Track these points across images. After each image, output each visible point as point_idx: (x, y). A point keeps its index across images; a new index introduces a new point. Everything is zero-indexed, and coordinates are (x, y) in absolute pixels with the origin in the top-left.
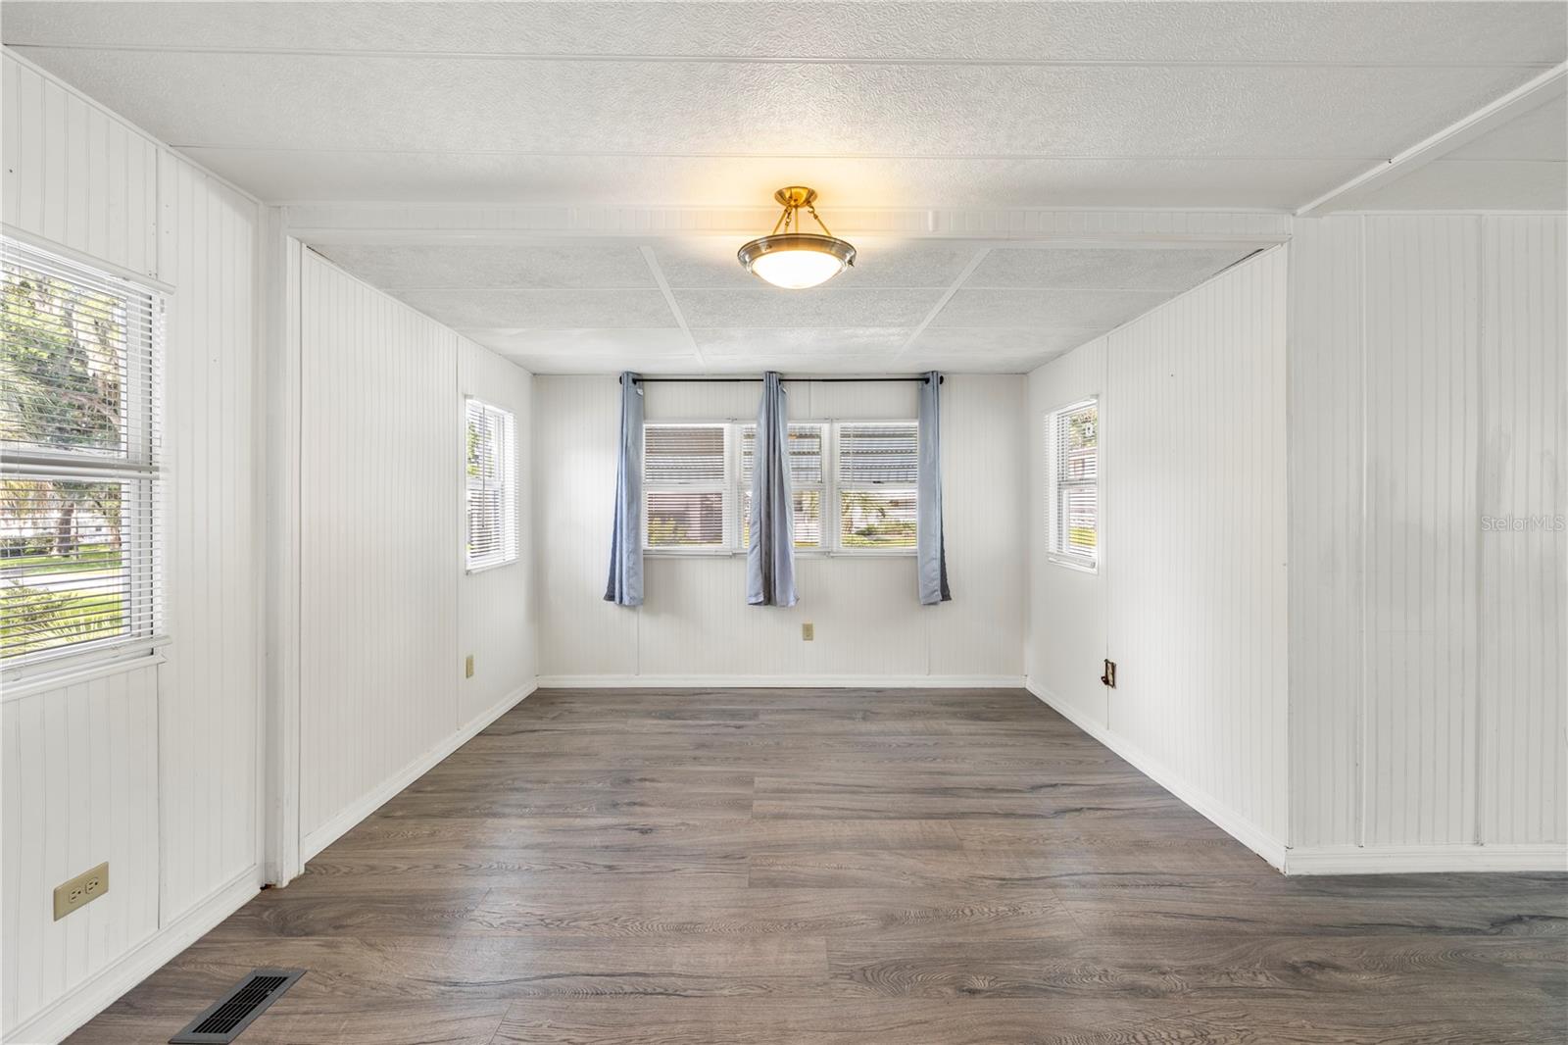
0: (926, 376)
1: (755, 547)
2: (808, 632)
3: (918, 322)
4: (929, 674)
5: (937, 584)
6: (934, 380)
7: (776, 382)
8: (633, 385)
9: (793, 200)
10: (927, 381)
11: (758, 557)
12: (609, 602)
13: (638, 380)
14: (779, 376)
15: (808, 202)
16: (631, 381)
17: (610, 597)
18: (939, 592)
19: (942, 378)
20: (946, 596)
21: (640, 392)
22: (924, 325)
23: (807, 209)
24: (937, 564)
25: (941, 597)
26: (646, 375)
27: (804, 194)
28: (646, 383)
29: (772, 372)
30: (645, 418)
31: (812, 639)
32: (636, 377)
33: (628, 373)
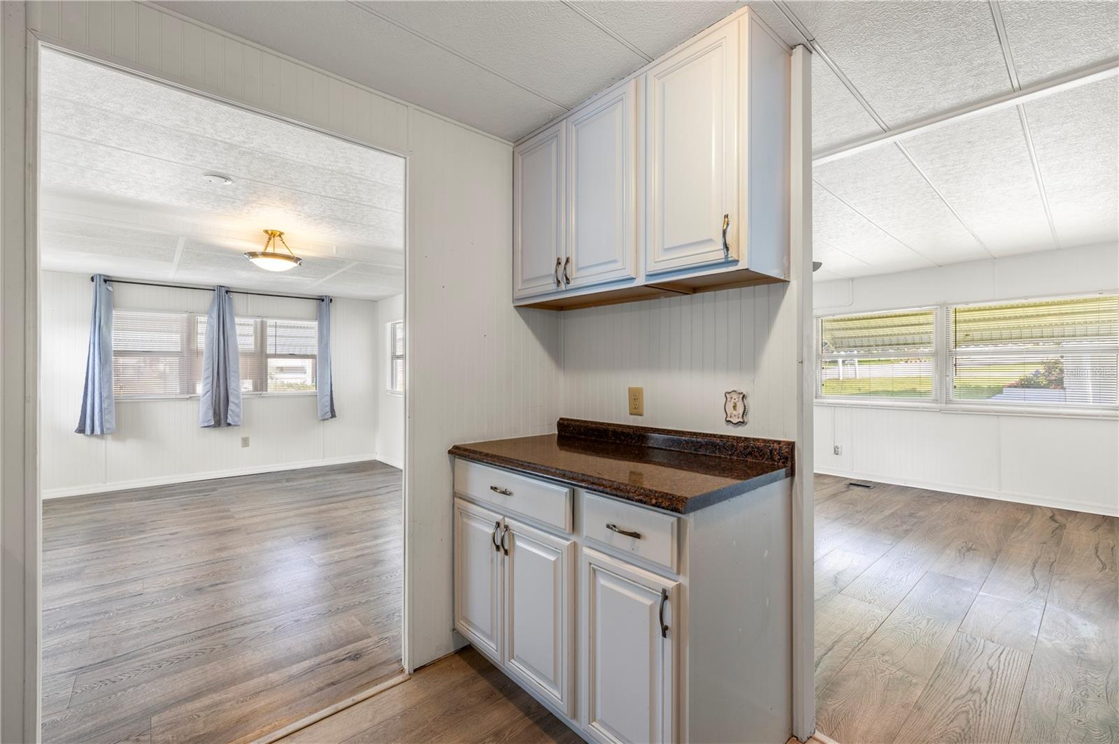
0: (322, 298)
1: (208, 392)
2: (245, 442)
3: (322, 278)
4: (324, 458)
5: (328, 409)
6: (327, 300)
7: (224, 294)
8: (104, 283)
9: (271, 235)
10: (323, 300)
11: (210, 398)
12: (79, 435)
13: (107, 280)
14: (226, 289)
15: (280, 236)
16: (102, 282)
17: (81, 430)
18: (330, 413)
19: (331, 300)
20: (333, 416)
21: (110, 288)
22: (324, 279)
23: (279, 238)
24: (328, 398)
25: (330, 416)
26: (113, 277)
27: (278, 233)
28: (114, 283)
29: (222, 287)
30: (114, 307)
31: (248, 446)
32: (106, 278)
33: (100, 275)
